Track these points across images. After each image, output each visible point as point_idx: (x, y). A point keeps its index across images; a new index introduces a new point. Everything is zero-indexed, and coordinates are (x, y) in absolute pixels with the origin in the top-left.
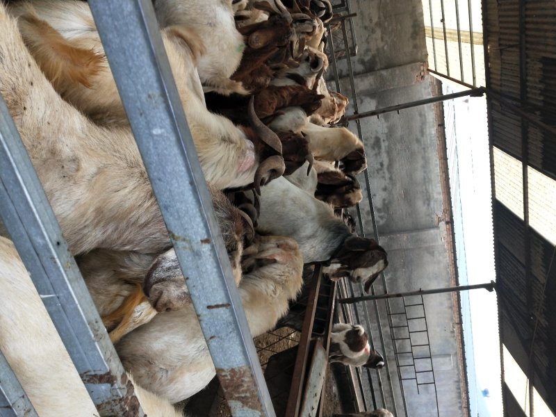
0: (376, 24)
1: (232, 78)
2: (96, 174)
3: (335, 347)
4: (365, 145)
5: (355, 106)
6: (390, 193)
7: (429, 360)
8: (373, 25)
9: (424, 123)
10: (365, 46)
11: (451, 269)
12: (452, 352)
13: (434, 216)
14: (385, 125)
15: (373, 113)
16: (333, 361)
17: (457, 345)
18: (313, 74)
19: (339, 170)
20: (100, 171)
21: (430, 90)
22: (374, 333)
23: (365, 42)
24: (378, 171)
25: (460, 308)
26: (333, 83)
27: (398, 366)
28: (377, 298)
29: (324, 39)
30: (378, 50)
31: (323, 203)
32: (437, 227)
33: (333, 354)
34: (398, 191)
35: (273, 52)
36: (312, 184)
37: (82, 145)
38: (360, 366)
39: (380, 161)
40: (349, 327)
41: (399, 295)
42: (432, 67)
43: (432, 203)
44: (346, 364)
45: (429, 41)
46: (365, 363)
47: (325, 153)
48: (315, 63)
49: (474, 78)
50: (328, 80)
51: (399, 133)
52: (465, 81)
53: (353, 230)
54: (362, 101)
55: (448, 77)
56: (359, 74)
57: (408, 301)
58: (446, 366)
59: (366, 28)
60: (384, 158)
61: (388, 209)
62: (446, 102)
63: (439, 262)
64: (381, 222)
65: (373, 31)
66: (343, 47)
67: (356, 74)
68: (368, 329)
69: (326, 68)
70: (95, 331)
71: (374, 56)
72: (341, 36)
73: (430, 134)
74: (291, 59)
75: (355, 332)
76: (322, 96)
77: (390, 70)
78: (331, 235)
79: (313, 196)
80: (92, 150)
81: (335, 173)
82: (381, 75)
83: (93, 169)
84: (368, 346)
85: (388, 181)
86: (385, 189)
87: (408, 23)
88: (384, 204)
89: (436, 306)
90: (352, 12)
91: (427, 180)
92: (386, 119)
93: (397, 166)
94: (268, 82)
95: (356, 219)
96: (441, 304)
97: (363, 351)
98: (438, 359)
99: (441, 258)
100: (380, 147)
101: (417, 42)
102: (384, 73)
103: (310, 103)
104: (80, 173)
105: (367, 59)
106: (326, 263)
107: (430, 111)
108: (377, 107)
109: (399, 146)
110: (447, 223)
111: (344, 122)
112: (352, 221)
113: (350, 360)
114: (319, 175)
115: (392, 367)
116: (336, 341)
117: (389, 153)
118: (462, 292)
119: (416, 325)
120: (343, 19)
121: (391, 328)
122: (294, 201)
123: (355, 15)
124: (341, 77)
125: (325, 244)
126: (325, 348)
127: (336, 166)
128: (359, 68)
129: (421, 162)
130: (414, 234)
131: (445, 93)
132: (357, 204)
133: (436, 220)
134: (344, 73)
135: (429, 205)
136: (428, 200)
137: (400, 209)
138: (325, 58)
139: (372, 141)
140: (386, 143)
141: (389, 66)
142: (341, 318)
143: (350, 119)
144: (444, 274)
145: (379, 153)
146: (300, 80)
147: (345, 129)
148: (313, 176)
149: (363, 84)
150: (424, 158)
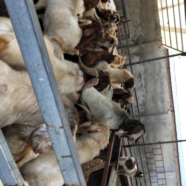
0: (139, 24)
1: (75, 48)
2: (14, 92)
3: (121, 167)
4: (134, 76)
5: (130, 59)
6: (146, 98)
7: (164, 174)
8: (138, 25)
9: (161, 67)
10: (134, 34)
11: (174, 132)
12: (174, 170)
13: (166, 108)
14: (143, 68)
15: (138, 63)
16: (120, 174)
17: (177, 167)
18: (111, 46)
19: (123, 88)
20: (16, 90)
21: (163, 53)
22: (139, 161)
23: (134, 32)
24: (140, 88)
25: (178, 150)
26: (120, 50)
27: (150, 176)
28: (140, 145)
29: (116, 31)
30: (140, 35)
31: (115, 103)
32: (167, 113)
33: (120, 171)
34: (149, 97)
35: (94, 37)
36: (110, 94)
37: (8, 80)
38: (132, 176)
39: (141, 83)
40: (127, 158)
41: (150, 144)
42: (164, 43)
43: (165, 102)
44: (126, 175)
45: (162, 32)
46: (134, 175)
47: (117, 80)
48: (112, 41)
49: (183, 48)
50: (117, 49)
51: (149, 71)
52: (179, 49)
53: (129, 115)
54: (133, 58)
55: (171, 47)
56: (131, 46)
57: (154, 146)
58: (171, 176)
59: (134, 26)
60: (143, 82)
61: (145, 105)
62: (170, 58)
63: (168, 129)
64: (142, 111)
65: (138, 28)
66: (124, 34)
67: (130, 46)
68: (136, 160)
69: (117, 43)
70: (11, 166)
71: (138, 38)
72: (123, 29)
73: (164, 72)
74: (101, 40)
75: (130, 161)
76: (115, 56)
77: (145, 44)
78: (119, 117)
79: (111, 100)
80: (13, 81)
81: (121, 90)
82: (141, 47)
83: (13, 90)
84: (136, 167)
85: (145, 92)
86: (143, 96)
87: (153, 24)
88: (143, 103)
89: (167, 149)
90: (128, 19)
91: (162, 92)
92: (144, 65)
93: (149, 86)
94: (91, 50)
95: (131, 109)
96: (169, 148)
97: (134, 169)
98: (168, 173)
99: (169, 127)
100: (141, 78)
101: (157, 32)
102: (143, 45)
103: (110, 59)
104: (7, 92)
105: (135, 39)
106: (117, 130)
107: (163, 62)
108: (139, 60)
109: (149, 77)
110: (172, 111)
111: (125, 66)
112: (129, 111)
113: (128, 173)
114: (114, 90)
115: (147, 177)
116: (121, 164)
117: (145, 80)
118: (178, 143)
119: (158, 158)
120: (124, 23)
121: (147, 159)
122: (103, 102)
123: (130, 21)
124: (124, 47)
125: (116, 122)
126: (116, 169)
127: (121, 86)
128: (132, 43)
129: (159, 84)
130: (157, 116)
131: (170, 55)
132: (131, 104)
133: (167, 110)
134: (125, 45)
135: (163, 103)
136: (163, 101)
137: (150, 105)
138: (116, 39)
139: (138, 75)
140: (144, 76)
141: (145, 42)
142: (124, 154)
143: (128, 65)
144: (171, 134)
145: (141, 80)
146: (106, 49)
147: (125, 70)
148: (111, 91)
149: (133, 50)
150: (161, 82)
